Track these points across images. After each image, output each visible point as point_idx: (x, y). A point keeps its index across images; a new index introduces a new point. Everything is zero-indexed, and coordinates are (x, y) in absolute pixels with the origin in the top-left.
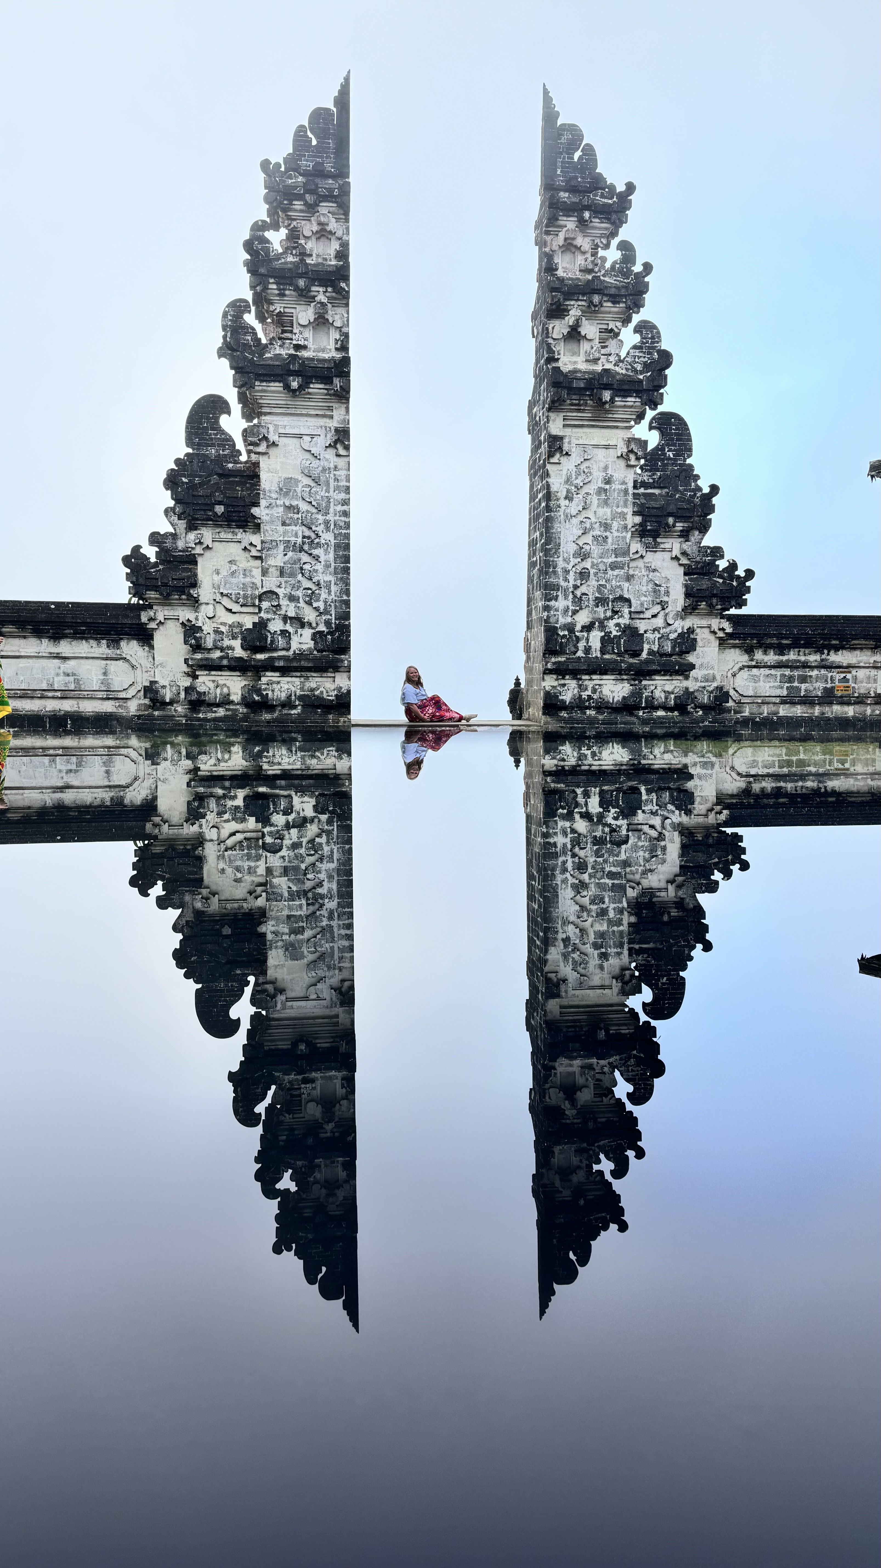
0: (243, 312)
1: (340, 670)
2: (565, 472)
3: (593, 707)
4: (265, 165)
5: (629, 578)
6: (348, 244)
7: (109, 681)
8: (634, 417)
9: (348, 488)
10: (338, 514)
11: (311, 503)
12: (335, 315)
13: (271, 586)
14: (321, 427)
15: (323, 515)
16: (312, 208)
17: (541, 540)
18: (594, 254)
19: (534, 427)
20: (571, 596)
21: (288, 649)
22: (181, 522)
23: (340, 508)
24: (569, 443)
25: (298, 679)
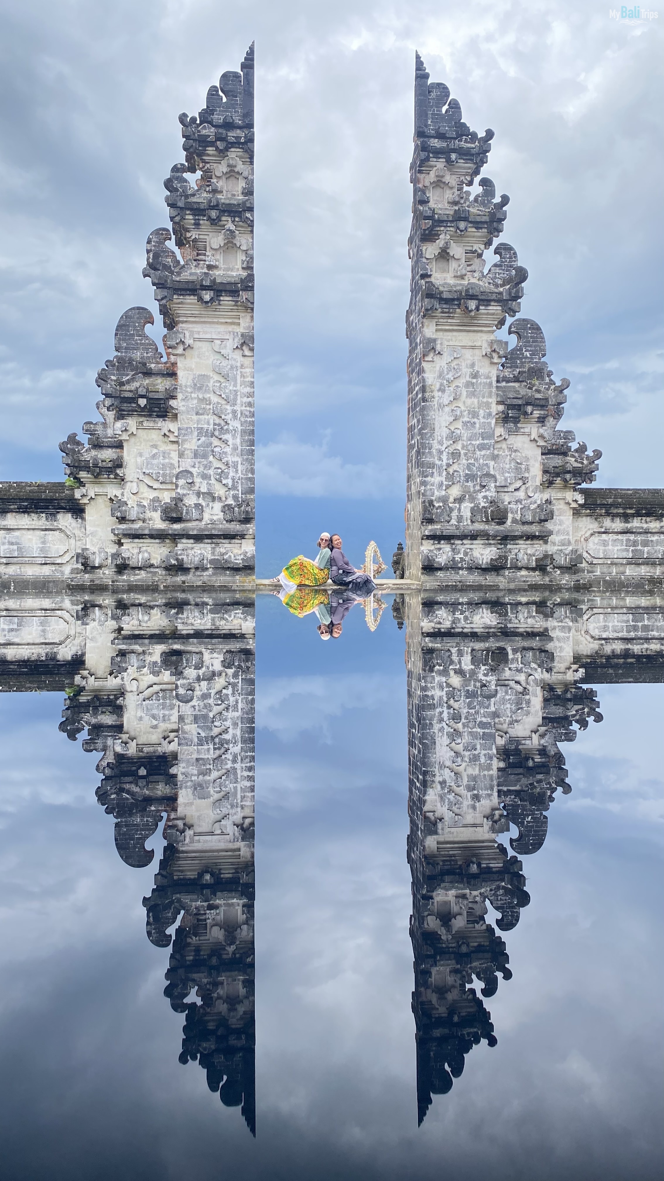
0: (165, 240)
1: (246, 537)
2: (438, 368)
3: (466, 568)
4: (182, 118)
5: (495, 457)
6: (253, 182)
7: (47, 549)
8: (496, 323)
9: (253, 383)
10: (244, 405)
11: (221, 395)
12: (242, 241)
13: (187, 465)
14: (230, 332)
15: (231, 406)
16: (222, 153)
17: (418, 426)
18: (460, 189)
19: (411, 332)
20: (445, 473)
21: (200, 520)
22: (110, 412)
23: (245, 400)
24: (441, 344)
25: (209, 545)
